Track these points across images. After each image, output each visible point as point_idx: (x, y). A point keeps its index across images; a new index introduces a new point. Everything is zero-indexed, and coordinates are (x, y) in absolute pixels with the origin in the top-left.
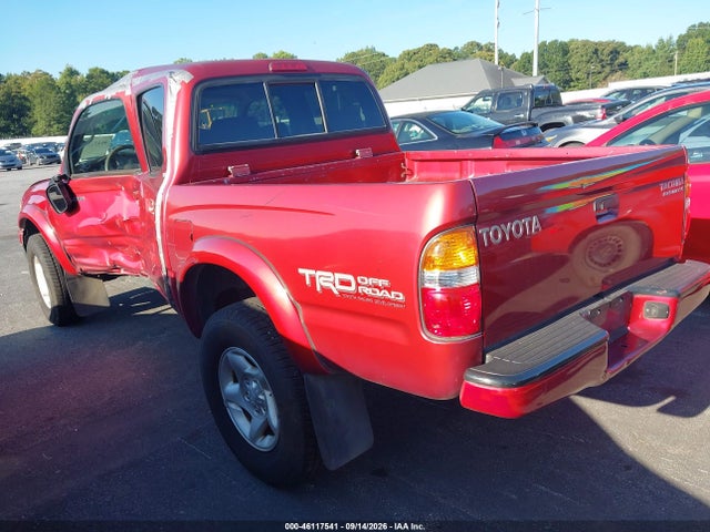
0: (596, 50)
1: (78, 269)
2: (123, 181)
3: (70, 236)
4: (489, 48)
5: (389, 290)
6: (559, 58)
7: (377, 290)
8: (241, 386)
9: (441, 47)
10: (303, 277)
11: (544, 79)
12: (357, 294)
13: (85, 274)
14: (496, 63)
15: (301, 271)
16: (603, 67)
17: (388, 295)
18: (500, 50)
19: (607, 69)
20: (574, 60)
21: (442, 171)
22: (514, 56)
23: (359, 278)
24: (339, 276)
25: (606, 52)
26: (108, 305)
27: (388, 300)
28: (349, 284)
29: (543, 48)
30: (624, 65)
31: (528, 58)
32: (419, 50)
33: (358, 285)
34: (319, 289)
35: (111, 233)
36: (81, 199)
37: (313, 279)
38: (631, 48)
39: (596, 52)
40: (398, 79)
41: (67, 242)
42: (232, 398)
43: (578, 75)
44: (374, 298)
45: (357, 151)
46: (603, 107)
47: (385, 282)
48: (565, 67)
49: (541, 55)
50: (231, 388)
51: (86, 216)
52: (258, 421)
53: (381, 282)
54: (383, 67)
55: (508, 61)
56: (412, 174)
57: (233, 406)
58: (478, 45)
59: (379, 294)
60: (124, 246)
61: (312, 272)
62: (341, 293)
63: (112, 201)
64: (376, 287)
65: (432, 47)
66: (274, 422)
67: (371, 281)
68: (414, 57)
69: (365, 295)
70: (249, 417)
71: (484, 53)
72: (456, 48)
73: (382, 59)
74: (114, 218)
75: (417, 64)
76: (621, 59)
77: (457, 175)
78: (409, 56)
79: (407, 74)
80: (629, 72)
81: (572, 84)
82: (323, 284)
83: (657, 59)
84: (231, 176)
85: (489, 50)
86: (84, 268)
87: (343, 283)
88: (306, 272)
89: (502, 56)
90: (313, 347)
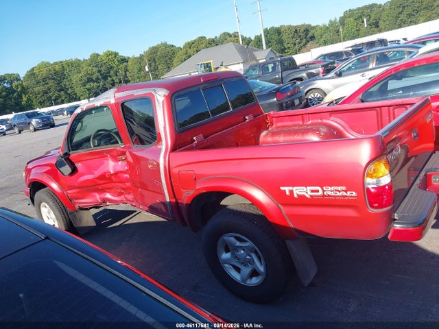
0: (296, 30)
1: (77, 206)
2: (108, 152)
3: (71, 188)
4: (236, 35)
5: (346, 191)
6: (276, 37)
7: (338, 192)
8: (232, 254)
9: (207, 38)
10: (285, 191)
11: (271, 50)
12: (324, 195)
13: (81, 209)
14: (241, 43)
15: (282, 188)
16: (301, 39)
17: (345, 194)
18: (242, 36)
19: (304, 41)
20: (284, 37)
21: (290, 121)
22: (250, 38)
23: (324, 188)
24: (309, 188)
25: (302, 31)
26: (95, 224)
27: (346, 196)
28: (317, 191)
29: (267, 32)
30: (313, 38)
31: (259, 39)
32: (195, 41)
33: (324, 191)
34: (295, 196)
35: (102, 182)
36: (78, 165)
37: (291, 192)
38: (314, 28)
39: (296, 31)
40: (185, 60)
41: (69, 192)
42: (226, 261)
43: (289, 45)
44: (335, 196)
45: (247, 117)
46: (322, 66)
47: (344, 188)
48: (281, 42)
49: (266, 36)
50: (226, 256)
51: (83, 175)
52: (246, 271)
53: (339, 188)
54: (174, 53)
55: (247, 41)
56: (272, 125)
57: (226, 265)
58: (228, 34)
59: (338, 194)
60: (111, 188)
61: (291, 188)
62: (311, 196)
63: (102, 164)
64: (336, 191)
65: (202, 38)
66: (261, 269)
67: (333, 188)
68: (193, 45)
69: (329, 196)
70: (238, 270)
71: (232, 38)
72: (216, 37)
73: (172, 48)
74: (105, 173)
75: (195, 49)
76: (310, 34)
77: (301, 123)
78: (190, 45)
79: (190, 56)
80: (316, 41)
81: (286, 51)
82: (299, 193)
83: (330, 32)
84: (196, 142)
85: (235, 36)
86: (81, 205)
87: (312, 191)
88: (287, 189)
89: (244, 39)
90: (292, 226)
